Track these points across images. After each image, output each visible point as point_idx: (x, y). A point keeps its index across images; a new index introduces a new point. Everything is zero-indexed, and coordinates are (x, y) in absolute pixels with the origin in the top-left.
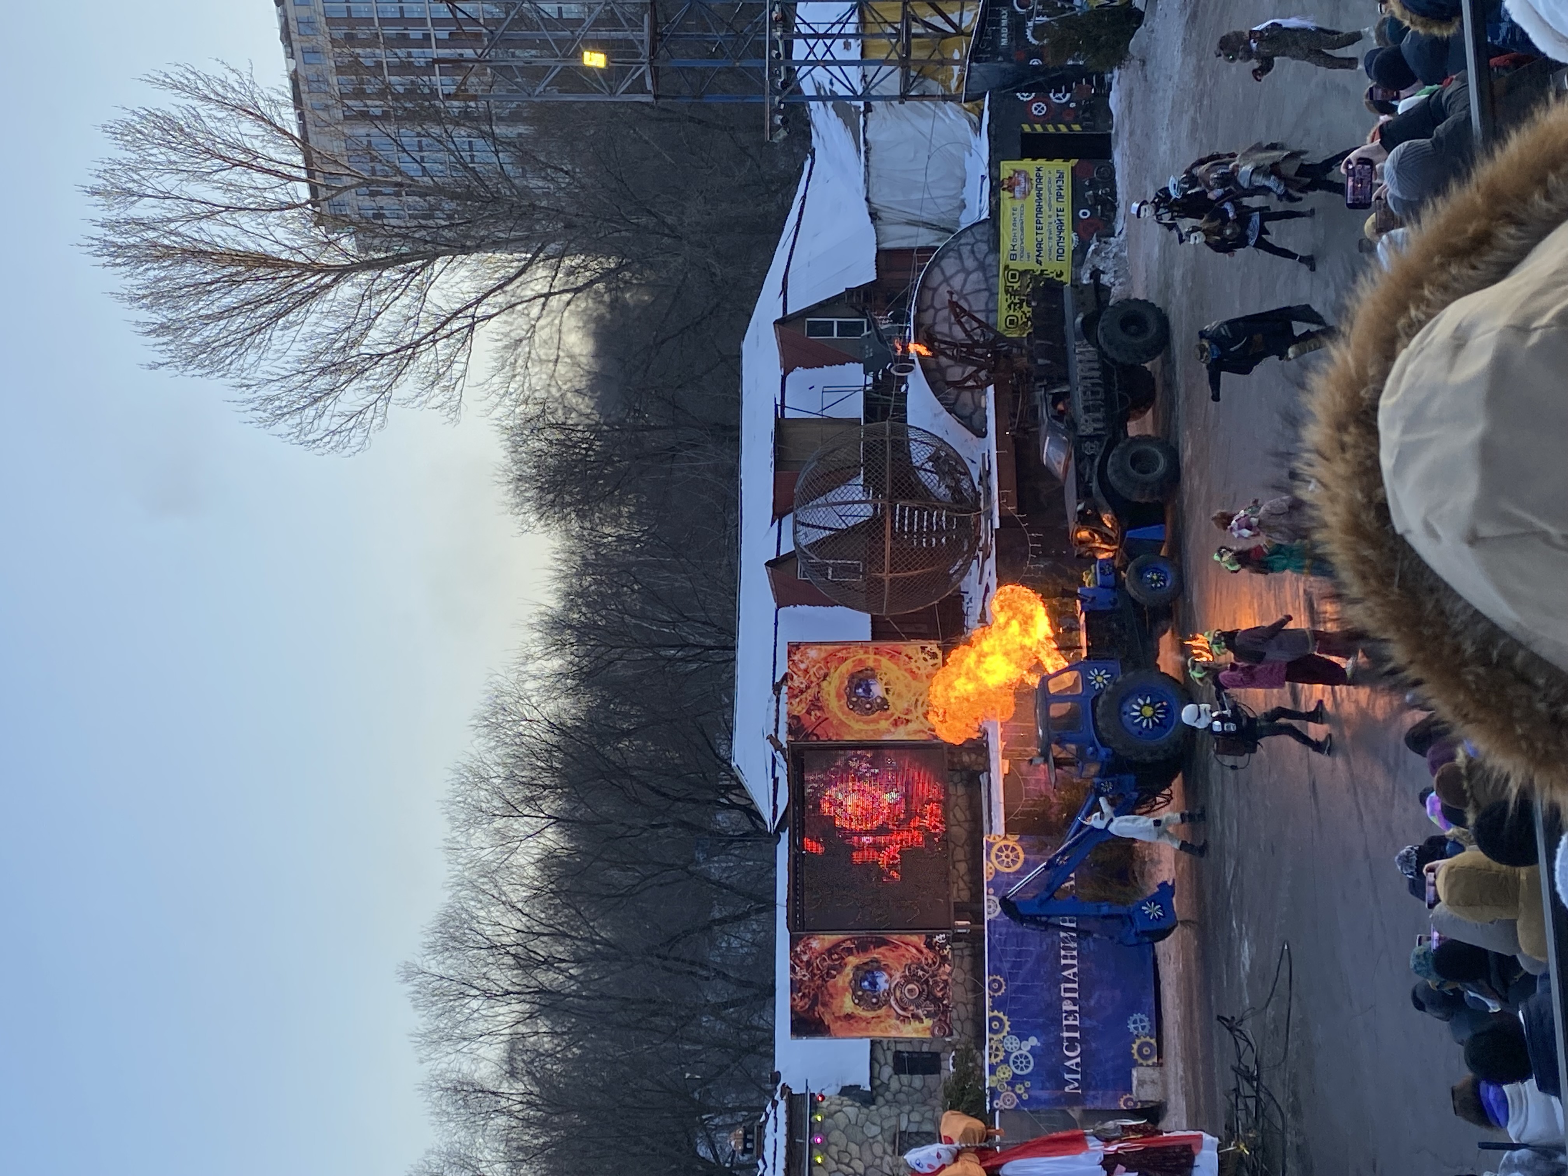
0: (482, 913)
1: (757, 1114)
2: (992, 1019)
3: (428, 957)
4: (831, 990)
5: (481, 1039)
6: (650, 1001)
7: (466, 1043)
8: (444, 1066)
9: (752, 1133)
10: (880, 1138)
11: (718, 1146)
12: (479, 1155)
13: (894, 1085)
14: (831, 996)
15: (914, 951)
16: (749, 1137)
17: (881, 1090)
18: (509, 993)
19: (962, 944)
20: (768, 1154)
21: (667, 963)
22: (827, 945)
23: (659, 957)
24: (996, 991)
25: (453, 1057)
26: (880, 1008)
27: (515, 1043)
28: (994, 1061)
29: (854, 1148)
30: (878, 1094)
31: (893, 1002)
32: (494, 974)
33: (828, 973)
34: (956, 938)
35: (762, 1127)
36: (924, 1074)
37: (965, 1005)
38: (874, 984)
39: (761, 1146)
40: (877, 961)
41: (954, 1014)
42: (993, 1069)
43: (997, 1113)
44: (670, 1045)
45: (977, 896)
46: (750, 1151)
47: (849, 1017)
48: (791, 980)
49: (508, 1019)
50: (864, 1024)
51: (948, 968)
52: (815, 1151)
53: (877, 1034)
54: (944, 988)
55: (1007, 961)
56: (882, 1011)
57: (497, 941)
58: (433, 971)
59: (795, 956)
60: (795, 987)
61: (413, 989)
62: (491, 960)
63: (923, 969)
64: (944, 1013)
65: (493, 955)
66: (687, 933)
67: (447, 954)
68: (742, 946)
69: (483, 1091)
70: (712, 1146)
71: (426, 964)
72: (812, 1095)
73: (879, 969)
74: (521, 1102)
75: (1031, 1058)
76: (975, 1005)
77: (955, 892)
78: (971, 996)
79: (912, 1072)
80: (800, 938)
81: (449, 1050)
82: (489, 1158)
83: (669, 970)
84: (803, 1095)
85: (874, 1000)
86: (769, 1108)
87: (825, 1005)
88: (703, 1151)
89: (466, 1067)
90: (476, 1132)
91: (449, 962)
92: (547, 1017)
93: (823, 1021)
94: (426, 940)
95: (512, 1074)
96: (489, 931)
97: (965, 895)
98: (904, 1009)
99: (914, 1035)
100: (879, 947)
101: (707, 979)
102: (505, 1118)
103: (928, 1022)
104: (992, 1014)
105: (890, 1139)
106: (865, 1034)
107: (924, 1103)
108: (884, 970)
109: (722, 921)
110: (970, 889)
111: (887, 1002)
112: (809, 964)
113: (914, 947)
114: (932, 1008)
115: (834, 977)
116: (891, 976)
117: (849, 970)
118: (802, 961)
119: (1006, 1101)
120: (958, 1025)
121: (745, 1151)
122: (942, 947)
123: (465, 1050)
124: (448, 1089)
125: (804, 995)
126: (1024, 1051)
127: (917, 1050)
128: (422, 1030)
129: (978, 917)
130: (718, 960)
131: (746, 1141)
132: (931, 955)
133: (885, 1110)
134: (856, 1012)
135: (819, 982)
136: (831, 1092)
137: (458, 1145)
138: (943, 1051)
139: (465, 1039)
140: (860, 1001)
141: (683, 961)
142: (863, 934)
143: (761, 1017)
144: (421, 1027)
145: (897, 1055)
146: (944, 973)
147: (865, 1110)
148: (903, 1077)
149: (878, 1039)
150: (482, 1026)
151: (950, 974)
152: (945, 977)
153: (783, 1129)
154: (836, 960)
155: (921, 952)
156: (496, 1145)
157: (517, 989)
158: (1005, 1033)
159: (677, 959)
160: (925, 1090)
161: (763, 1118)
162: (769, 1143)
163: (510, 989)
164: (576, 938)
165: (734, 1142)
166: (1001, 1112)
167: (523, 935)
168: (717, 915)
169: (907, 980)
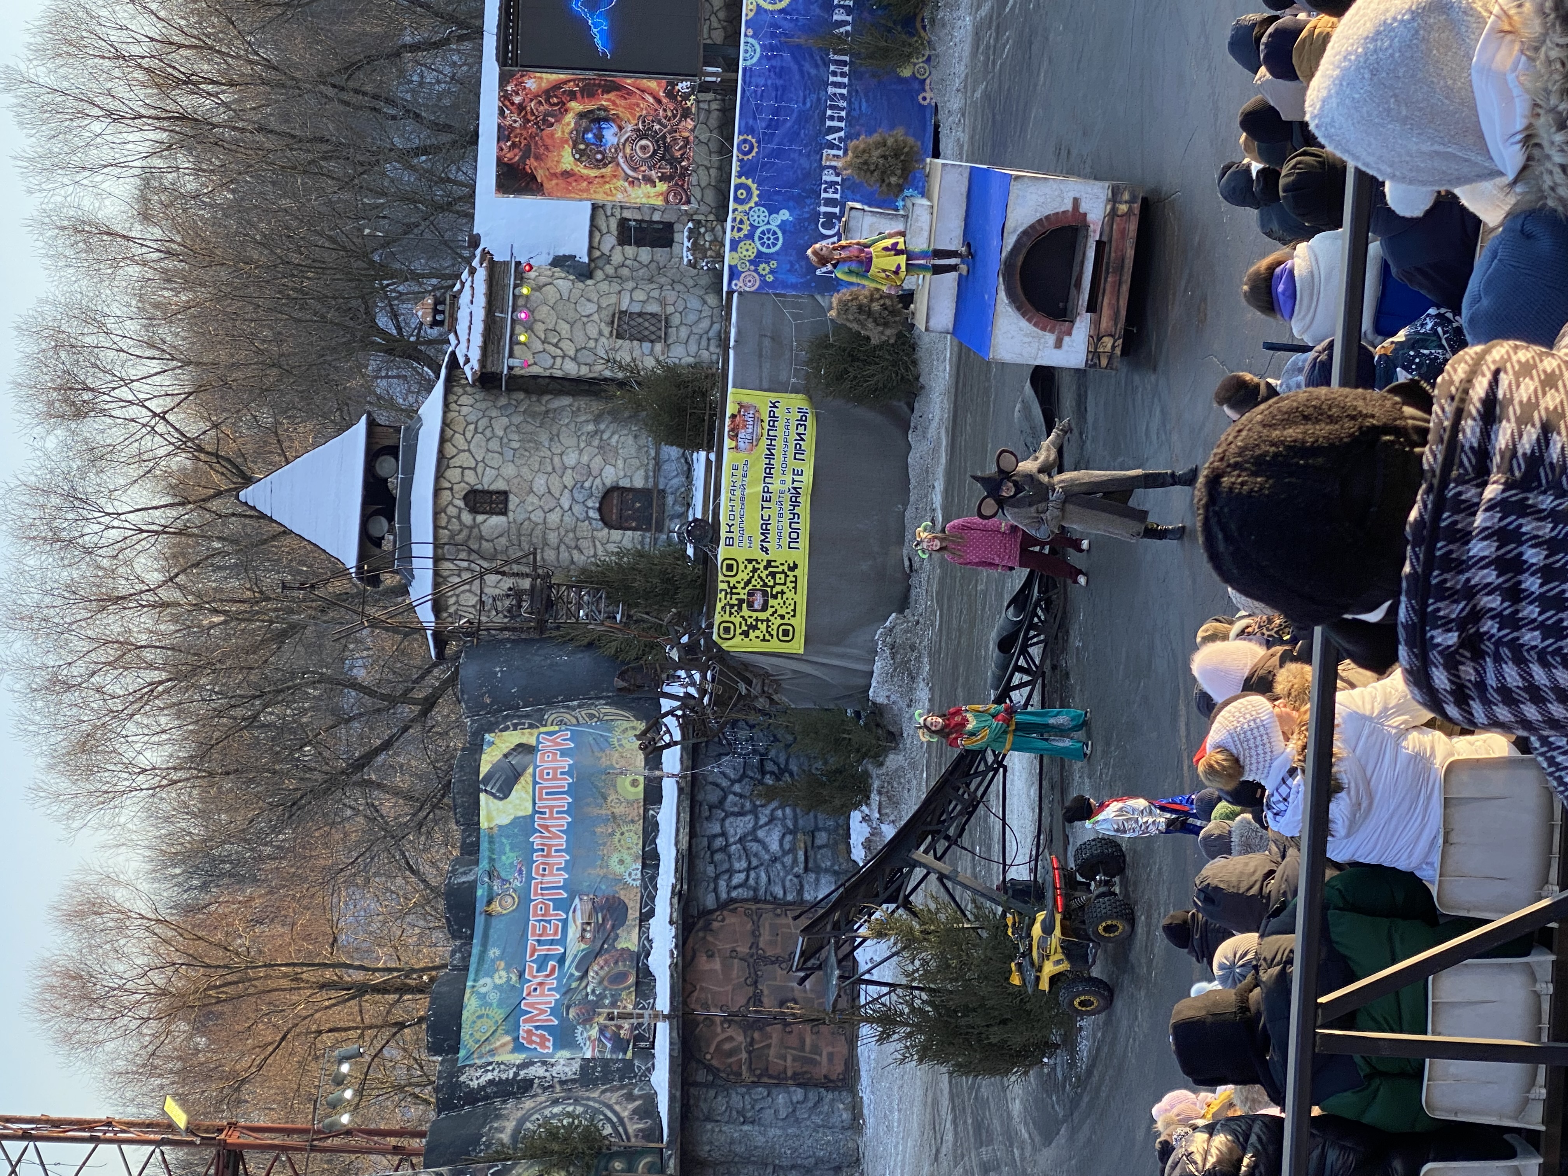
0: (104, 12)
1: (450, 282)
2: (738, 187)
3: (35, 62)
4: (548, 141)
5: (105, 170)
6: (322, 140)
7: (87, 173)
8: (59, 199)
9: (443, 302)
10: (596, 317)
11: (401, 318)
12: (105, 309)
13: (617, 257)
14: (547, 148)
15: (651, 100)
16: (440, 308)
17: (600, 263)
18: (141, 116)
19: (710, 96)
20: (462, 327)
21: (345, 96)
22: (544, 85)
23: (334, 86)
24: (746, 153)
25: (71, 188)
26: (605, 165)
27: (148, 178)
28: (737, 236)
29: (564, 328)
30: (596, 267)
31: (621, 160)
32: (121, 91)
33: (544, 120)
34: (705, 88)
35: (456, 297)
36: (652, 246)
37: (708, 169)
38: (600, 137)
39: (454, 319)
40: (606, 109)
41: (694, 179)
42: (735, 245)
43: (735, 295)
44: (346, 196)
45: (733, 38)
46: (441, 323)
47: (567, 174)
48: (499, 125)
49: (141, 149)
50: (585, 184)
51: (690, 124)
52: (518, 328)
53: (600, 198)
54: (685, 146)
55: (762, 119)
56: (608, 170)
57: (126, 50)
58: (42, 81)
59: (505, 97)
60: (504, 133)
61: (15, 101)
62: (117, 73)
63: (660, 122)
64: (683, 176)
65: (120, 67)
66: (370, 59)
67: (59, 61)
68: (438, 82)
69: (108, 233)
70: (395, 316)
71: (32, 71)
72: (518, 264)
73: (606, 120)
74: (158, 251)
75: (780, 234)
76: (720, 169)
77: (705, 31)
78: (715, 158)
79: (639, 243)
80: (512, 75)
81: (66, 181)
82: (119, 313)
83: (347, 104)
84: (506, 264)
85: (599, 156)
86: (465, 275)
87: (538, 158)
88: (383, 321)
89: (88, 203)
90: (102, 281)
91: (61, 71)
92: (190, 150)
93: (535, 178)
94: (32, 40)
95: (146, 217)
96: (115, 36)
97: (718, 37)
98: (635, 170)
99: (644, 201)
100: (608, 92)
101: (394, 118)
102: (138, 268)
103: (662, 187)
104: (739, 181)
105: (608, 319)
106: (585, 195)
107: (651, 281)
108: (614, 121)
109: (414, 48)
110: (724, 28)
111: (614, 159)
112: (521, 108)
113: (651, 94)
114: (668, 170)
115: (552, 125)
116: (621, 128)
117: (570, 119)
118: (513, 104)
119: (747, 283)
120: (697, 192)
121: (435, 323)
122: (686, 97)
123: (85, 182)
124: (64, 228)
125: (514, 145)
126: (773, 227)
127: (647, 218)
128: (31, 153)
129: (732, 65)
130: (408, 96)
131: (436, 312)
132: (671, 106)
133: (604, 286)
134: (576, 169)
135: (534, 129)
136: (542, 260)
137: (79, 296)
138: (678, 221)
139: (85, 168)
140: (582, 155)
141: (365, 94)
142: (590, 75)
143: (459, 169)
144: (28, 149)
145: (623, 223)
146: (686, 128)
147: (580, 285)
148: (627, 247)
149: (600, 203)
150: (107, 155)
151: (693, 130)
152: (686, 134)
153: (481, 300)
154: (555, 105)
155: (659, 101)
156: (127, 298)
157: (152, 112)
158: (752, 204)
159: (356, 91)
160: (653, 266)
161: (458, 286)
162: (463, 316)
163: (143, 111)
164: (228, 55)
165: (422, 312)
166: (740, 294)
167: (158, 46)
168: (408, 39)
169: (641, 135)
